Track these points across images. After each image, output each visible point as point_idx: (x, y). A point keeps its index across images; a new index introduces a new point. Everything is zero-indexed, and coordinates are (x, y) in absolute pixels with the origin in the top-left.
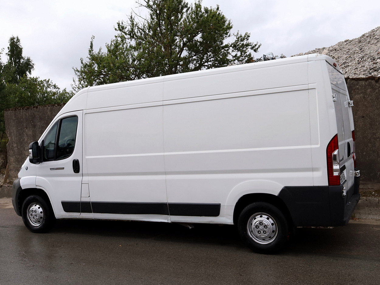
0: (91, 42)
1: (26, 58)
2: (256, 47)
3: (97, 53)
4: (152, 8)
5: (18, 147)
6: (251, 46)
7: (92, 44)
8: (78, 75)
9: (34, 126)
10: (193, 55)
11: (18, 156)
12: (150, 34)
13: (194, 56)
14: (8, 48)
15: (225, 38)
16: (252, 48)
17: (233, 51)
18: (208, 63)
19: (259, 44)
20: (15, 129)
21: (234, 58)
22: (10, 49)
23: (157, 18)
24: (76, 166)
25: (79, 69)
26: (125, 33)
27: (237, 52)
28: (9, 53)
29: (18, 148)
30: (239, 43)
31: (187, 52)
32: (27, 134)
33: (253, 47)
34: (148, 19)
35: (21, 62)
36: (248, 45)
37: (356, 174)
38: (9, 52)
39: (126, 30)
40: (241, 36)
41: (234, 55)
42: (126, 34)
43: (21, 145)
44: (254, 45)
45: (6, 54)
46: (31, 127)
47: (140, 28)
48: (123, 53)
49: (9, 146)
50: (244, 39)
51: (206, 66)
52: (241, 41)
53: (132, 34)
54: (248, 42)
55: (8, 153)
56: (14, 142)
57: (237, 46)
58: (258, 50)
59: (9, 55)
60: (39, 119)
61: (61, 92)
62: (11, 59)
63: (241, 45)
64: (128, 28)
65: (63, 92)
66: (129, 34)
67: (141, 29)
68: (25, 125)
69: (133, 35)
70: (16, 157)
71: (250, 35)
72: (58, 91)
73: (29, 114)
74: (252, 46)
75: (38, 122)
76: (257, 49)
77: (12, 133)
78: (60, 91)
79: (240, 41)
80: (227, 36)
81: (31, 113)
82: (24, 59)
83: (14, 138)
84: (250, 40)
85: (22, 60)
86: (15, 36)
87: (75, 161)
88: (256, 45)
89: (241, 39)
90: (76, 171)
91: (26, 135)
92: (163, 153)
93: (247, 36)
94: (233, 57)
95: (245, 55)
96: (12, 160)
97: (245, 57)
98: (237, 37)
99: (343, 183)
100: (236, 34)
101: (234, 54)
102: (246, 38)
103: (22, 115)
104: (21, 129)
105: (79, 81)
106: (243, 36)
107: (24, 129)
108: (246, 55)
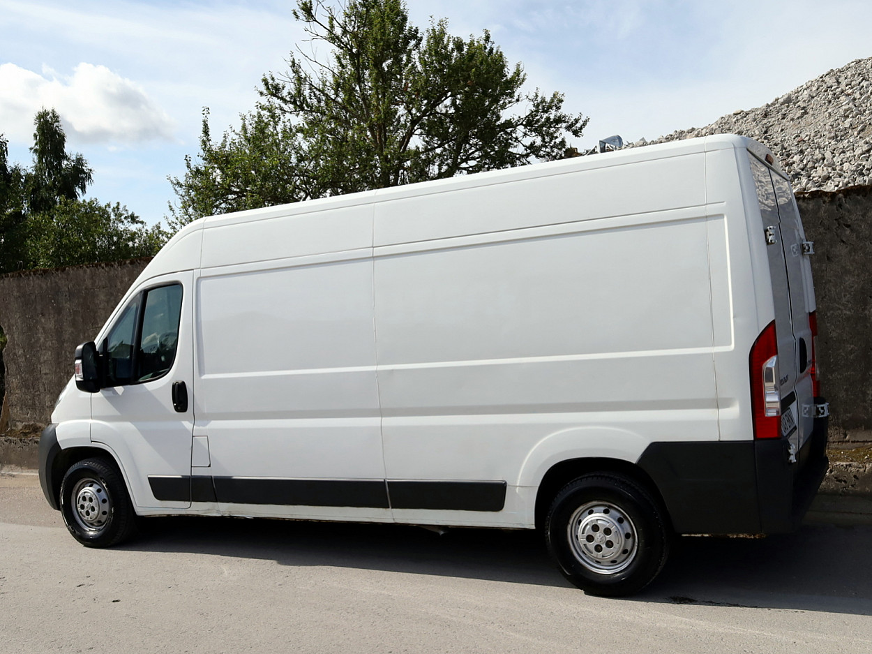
0: (204, 121)
1: (74, 158)
2: (578, 125)
3: (219, 145)
4: (341, 42)
5: (25, 356)
6: (565, 122)
7: (206, 125)
8: (180, 193)
9: (59, 311)
10: (436, 145)
11: (27, 376)
12: (339, 100)
13: (437, 147)
14: (35, 135)
15: (507, 106)
16: (568, 128)
17: (525, 134)
18: (467, 163)
19: (583, 118)
20: (19, 317)
21: (529, 151)
22: (38, 138)
23: (353, 65)
24: (180, 396)
25: (182, 181)
26: (282, 99)
27: (535, 138)
28: (37, 147)
29: (26, 358)
30: (538, 117)
31: (422, 138)
32: (44, 328)
33: (572, 125)
34: (333, 66)
35: (64, 166)
36: (559, 120)
37: (818, 412)
38: (36, 144)
39: (284, 93)
40: (543, 101)
41: (528, 144)
42: (285, 101)
43: (31, 351)
44: (572, 120)
45: (31, 149)
46: (52, 312)
47: (316, 88)
48: (278, 145)
49: (8, 355)
50: (550, 107)
51: (465, 169)
52: (545, 111)
53: (298, 102)
54: (559, 115)
55: (6, 370)
56: (18, 345)
57: (535, 123)
58: (582, 131)
59: (36, 151)
60: (67, 294)
61: (150, 231)
62: (40, 160)
63: (543, 120)
64: (289, 88)
65: (154, 232)
66: (292, 100)
67: (319, 90)
68: (39, 307)
69: (302, 104)
70: (22, 378)
71: (563, 98)
72: (144, 230)
73: (47, 285)
74: (568, 122)
75: (66, 302)
76: (581, 128)
77: (13, 326)
78: (147, 230)
79: (542, 112)
80: (513, 100)
81: (51, 283)
82: (69, 159)
83: (18, 337)
84: (565, 110)
85: (66, 162)
86: (49, 109)
87: (176, 387)
88: (577, 121)
89: (543, 107)
90: (179, 408)
91: (41, 330)
92: (376, 367)
93: (557, 102)
94: (526, 148)
95: (553, 143)
96: (15, 385)
97: (552, 147)
98: (536, 102)
99: (788, 434)
100: (531, 97)
101: (527, 141)
102: (556, 105)
103: (33, 286)
104: (32, 317)
105: (184, 207)
106: (548, 99)
107: (38, 316)
108: (555, 142)
